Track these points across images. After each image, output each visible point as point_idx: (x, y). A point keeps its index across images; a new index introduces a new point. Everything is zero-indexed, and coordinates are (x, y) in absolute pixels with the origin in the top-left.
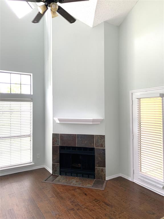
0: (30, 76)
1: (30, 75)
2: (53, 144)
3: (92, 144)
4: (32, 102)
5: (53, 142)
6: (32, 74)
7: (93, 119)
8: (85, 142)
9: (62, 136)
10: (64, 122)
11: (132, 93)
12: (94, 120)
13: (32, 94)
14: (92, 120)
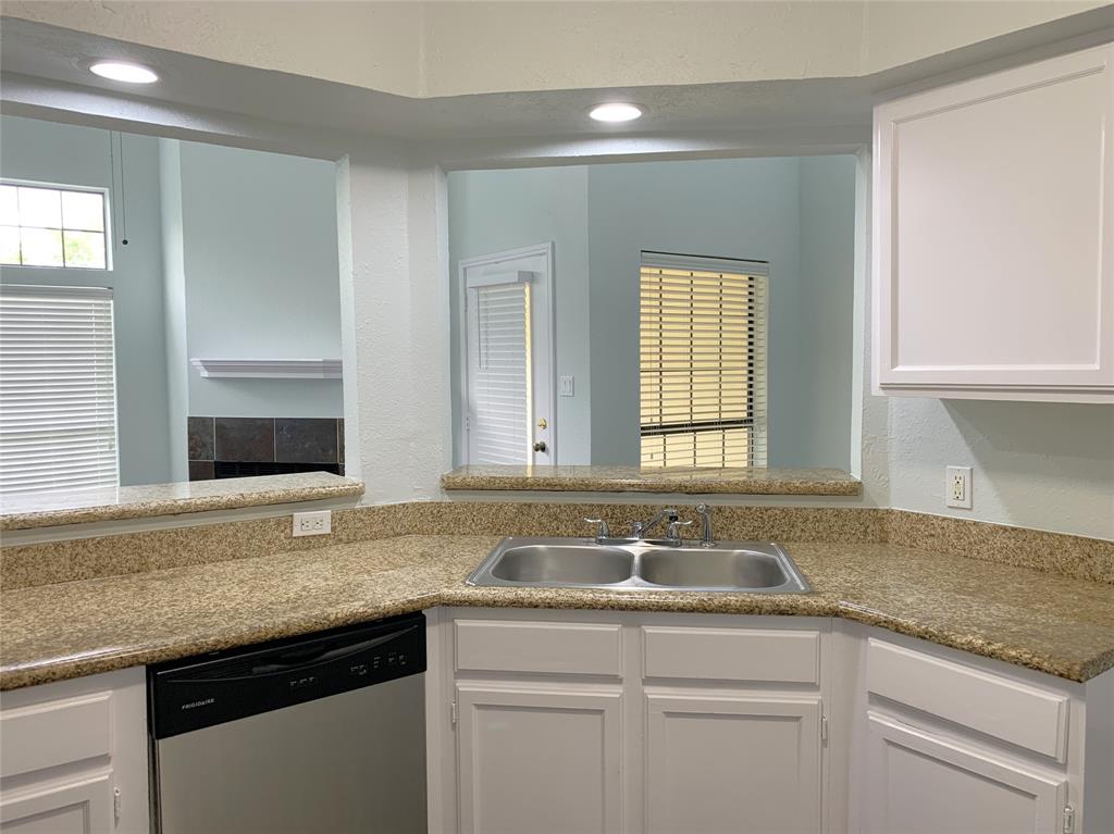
0: (100, 196)
1: (103, 194)
2: (191, 457)
3: (331, 452)
4: (112, 298)
5: (191, 449)
6: (107, 190)
7: (324, 362)
8: (307, 446)
9: (224, 427)
10: (228, 375)
11: (465, 269)
12: (327, 365)
13: (111, 268)
14: (322, 365)
